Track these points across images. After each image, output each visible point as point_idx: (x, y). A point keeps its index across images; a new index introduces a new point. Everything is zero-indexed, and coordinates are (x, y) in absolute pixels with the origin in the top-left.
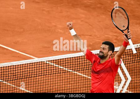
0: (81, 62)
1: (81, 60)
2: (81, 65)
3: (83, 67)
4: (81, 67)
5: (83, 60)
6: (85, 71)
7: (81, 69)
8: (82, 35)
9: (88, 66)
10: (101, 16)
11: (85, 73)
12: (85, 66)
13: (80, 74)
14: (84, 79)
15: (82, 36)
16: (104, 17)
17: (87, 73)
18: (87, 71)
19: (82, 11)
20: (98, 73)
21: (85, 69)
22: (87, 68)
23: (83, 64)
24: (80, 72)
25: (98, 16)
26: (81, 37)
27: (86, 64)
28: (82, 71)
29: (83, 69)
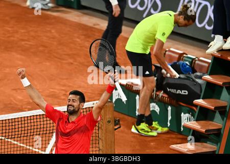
0: (17, 127)
1: (17, 123)
2: (17, 130)
3: (20, 133)
4: (17, 133)
5: (20, 123)
6: (22, 138)
7: (16, 136)
8: (19, 89)
9: (26, 132)
10: (44, 63)
11: (22, 141)
12: (23, 132)
13: (16, 143)
14: (21, 149)
15: (19, 91)
16: (48, 64)
17: (25, 141)
18: (25, 138)
19: (19, 56)
20: (67, 135)
21: (22, 135)
22: (26, 135)
23: (20, 129)
24: (16, 139)
25: (39, 63)
26: (17, 91)
27: (23, 129)
28: (19, 139)
29: (19, 136)
